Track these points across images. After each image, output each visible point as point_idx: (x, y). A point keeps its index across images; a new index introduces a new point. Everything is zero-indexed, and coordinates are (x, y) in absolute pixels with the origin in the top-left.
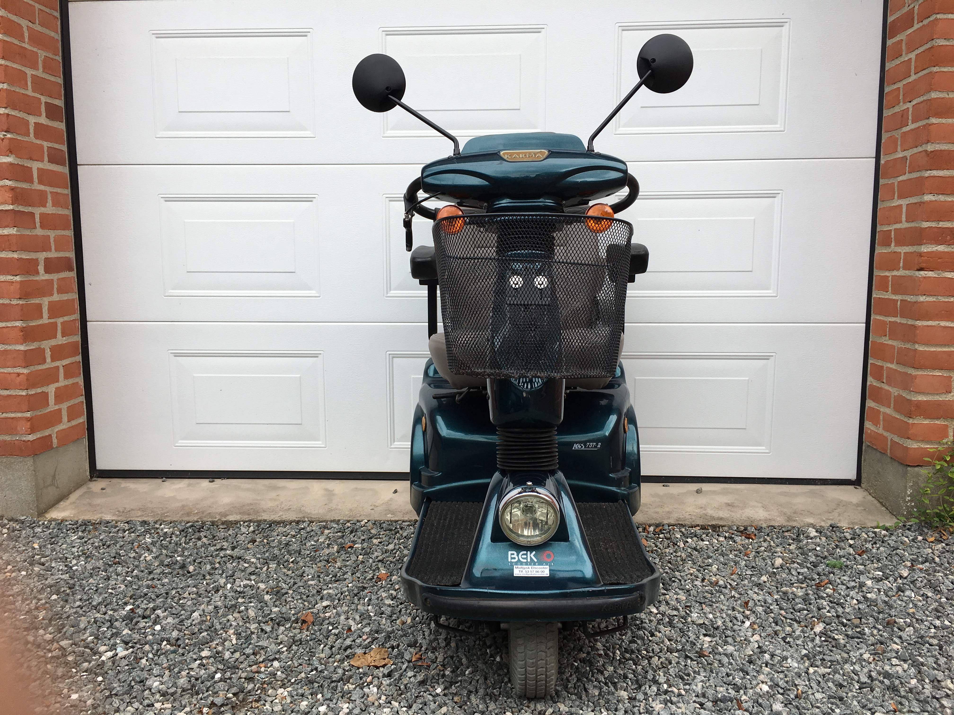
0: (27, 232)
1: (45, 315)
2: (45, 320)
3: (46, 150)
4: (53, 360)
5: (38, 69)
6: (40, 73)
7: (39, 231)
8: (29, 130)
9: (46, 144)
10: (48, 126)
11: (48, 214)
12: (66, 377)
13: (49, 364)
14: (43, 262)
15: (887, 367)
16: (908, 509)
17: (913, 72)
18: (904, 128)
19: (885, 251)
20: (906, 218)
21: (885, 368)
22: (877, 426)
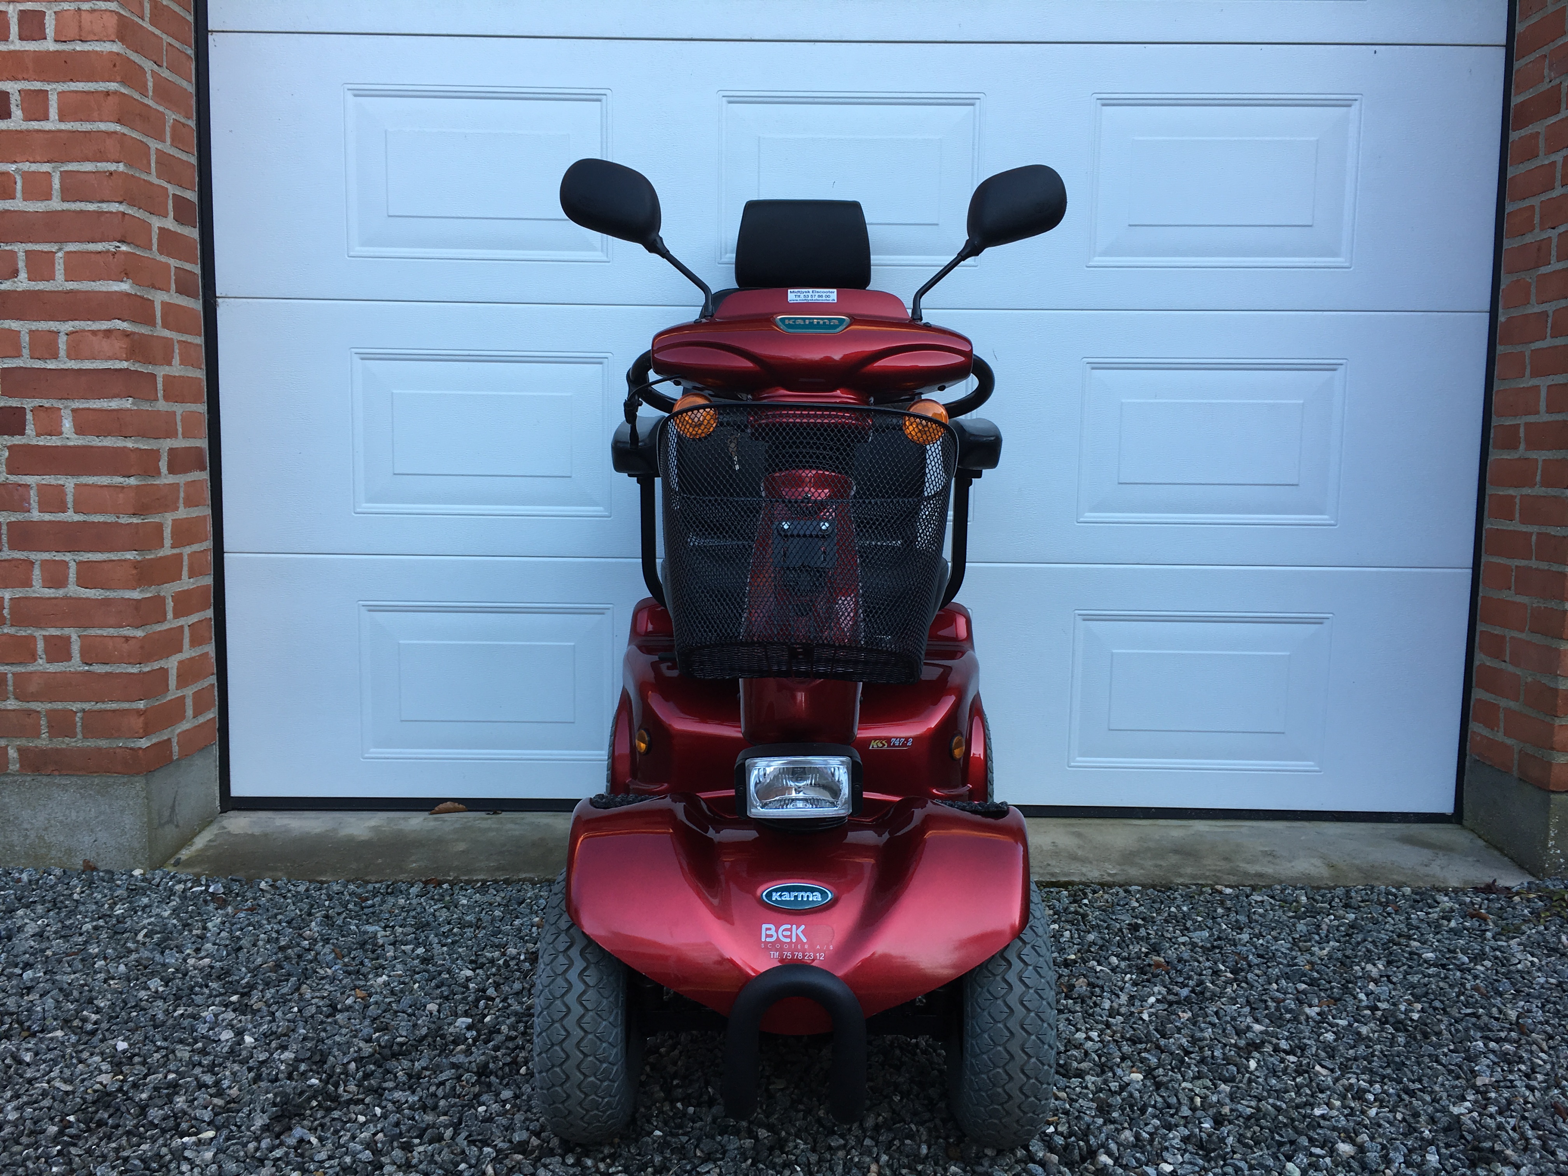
0: (146, 406)
1: (168, 542)
2: (167, 551)
3: (172, 274)
4: (176, 616)
5: (164, 141)
6: (167, 147)
7: (162, 405)
8: (151, 240)
9: (173, 263)
10: (175, 233)
11: (175, 377)
12: (194, 643)
13: (171, 623)
14: (166, 454)
15: (1512, 638)
16: (1551, 859)
17: (1558, 183)
18: (1542, 268)
19: (1509, 457)
20: (1547, 406)
21: (1508, 639)
22: (1492, 729)
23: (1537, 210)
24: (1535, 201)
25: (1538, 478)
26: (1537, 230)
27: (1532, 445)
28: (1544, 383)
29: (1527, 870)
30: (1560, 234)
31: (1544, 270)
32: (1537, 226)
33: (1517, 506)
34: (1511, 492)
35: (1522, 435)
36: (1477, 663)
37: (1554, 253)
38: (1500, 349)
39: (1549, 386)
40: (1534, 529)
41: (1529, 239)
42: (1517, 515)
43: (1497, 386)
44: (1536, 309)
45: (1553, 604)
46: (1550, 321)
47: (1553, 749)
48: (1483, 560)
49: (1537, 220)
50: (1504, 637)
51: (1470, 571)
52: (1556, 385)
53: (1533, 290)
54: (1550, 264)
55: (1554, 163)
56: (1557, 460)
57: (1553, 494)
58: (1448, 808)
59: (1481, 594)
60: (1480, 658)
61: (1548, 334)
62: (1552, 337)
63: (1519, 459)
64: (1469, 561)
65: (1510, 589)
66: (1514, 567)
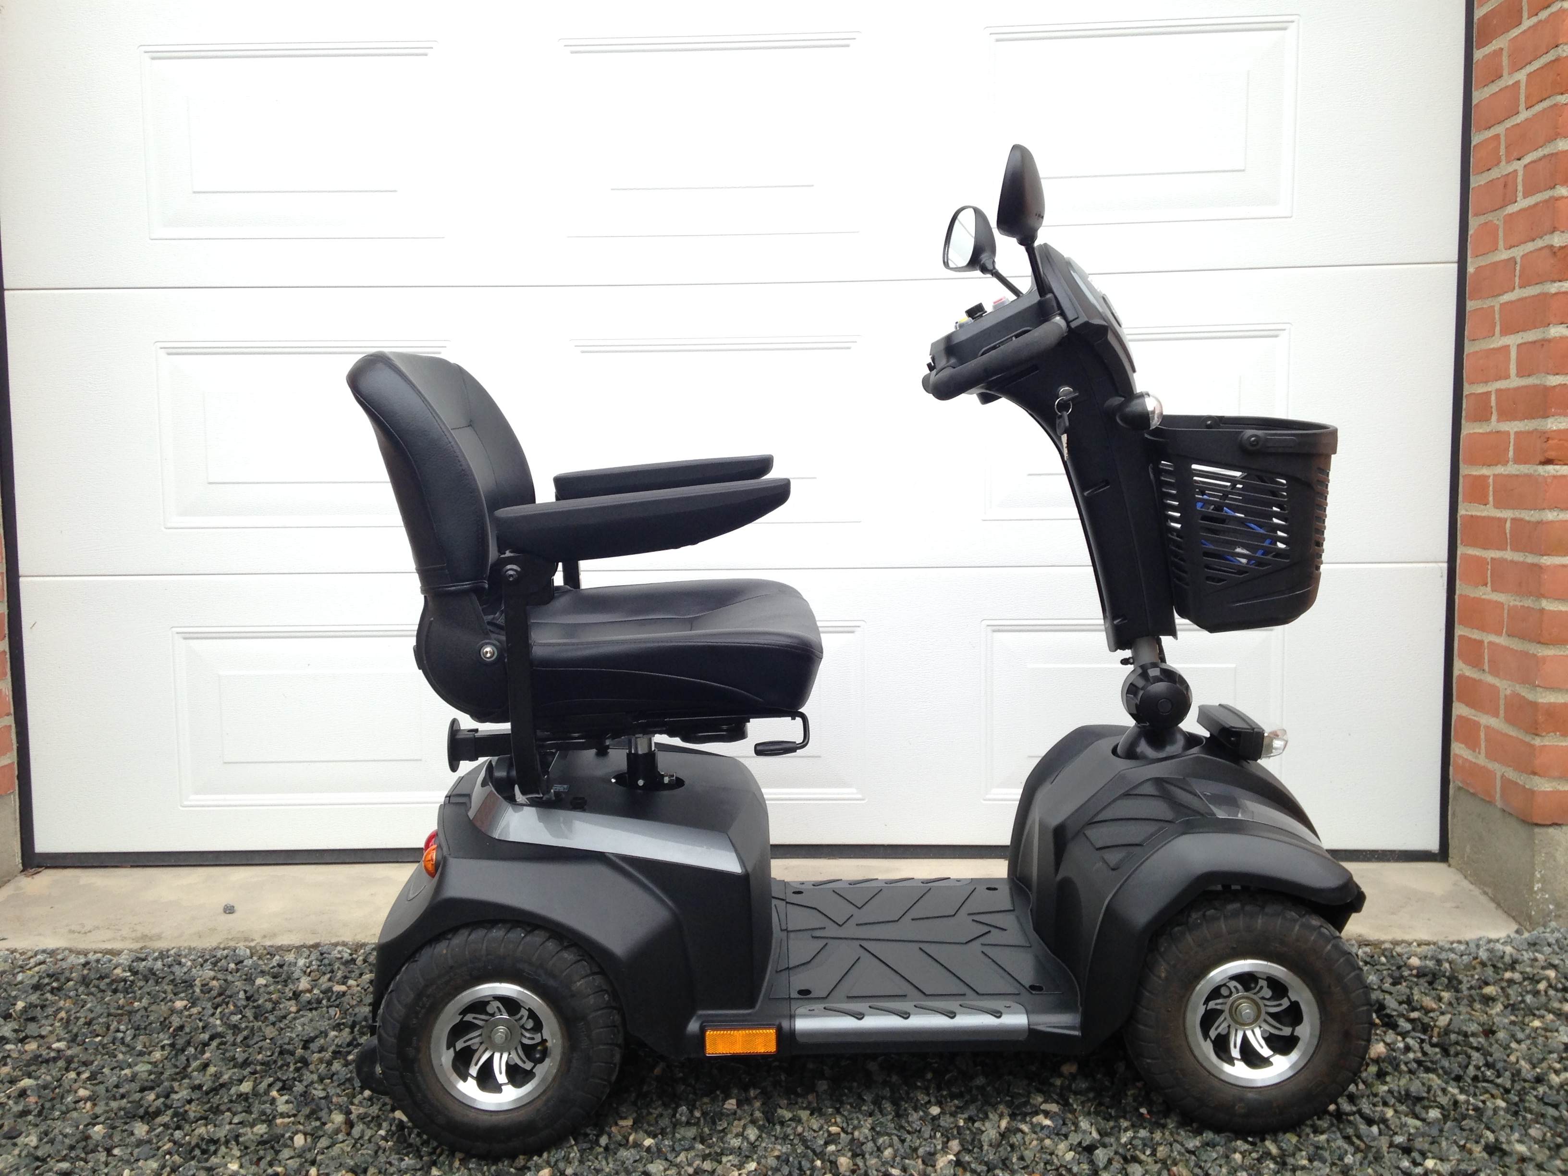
15: (1490, 643)
16: (1538, 906)
17: (1522, 106)
18: (1509, 207)
19: (1481, 431)
20: (1517, 370)
21: (1486, 644)
22: (1474, 751)
23: (1503, 138)
24: (1500, 129)
25: (1511, 454)
26: (1503, 163)
27: (1506, 415)
28: (1513, 341)
29: (1514, 918)
30: (1525, 166)
31: (1512, 209)
32: (1503, 158)
33: (1491, 488)
34: (1485, 471)
35: (1493, 403)
36: (1456, 673)
37: (1520, 188)
38: (1470, 305)
39: (1519, 346)
40: (1508, 514)
41: (1495, 174)
42: (1491, 499)
43: (1469, 348)
44: (1503, 255)
45: (1528, 602)
46: (1518, 268)
47: (1534, 773)
48: (1459, 553)
49: (1502, 152)
50: (1481, 642)
51: (1445, 566)
52: (1525, 343)
53: (1501, 234)
54: (1516, 201)
55: (1518, 83)
56: (1529, 433)
57: (1526, 471)
58: (1433, 844)
59: (1457, 592)
60: (1459, 667)
61: (1517, 284)
62: (1520, 288)
63: (1489, 433)
64: (1444, 554)
65: (1486, 585)
66: (1489, 560)
